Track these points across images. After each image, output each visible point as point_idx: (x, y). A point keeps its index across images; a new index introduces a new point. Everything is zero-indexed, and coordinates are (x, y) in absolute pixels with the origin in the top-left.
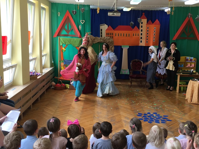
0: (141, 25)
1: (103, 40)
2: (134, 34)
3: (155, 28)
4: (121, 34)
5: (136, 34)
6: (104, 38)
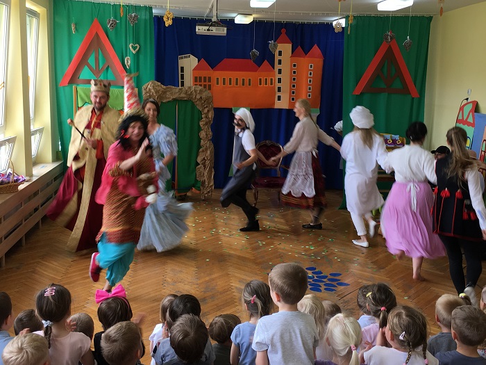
0: (277, 57)
1: (186, 93)
3: (311, 67)
4: (230, 79)
5: (266, 79)
6: (190, 88)
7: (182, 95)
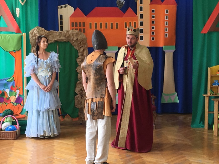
0: (139, 5)
1: (65, 36)
2: (126, 23)
3: (167, 12)
4: (101, 24)
5: (130, 23)
6: (68, 32)
7: (62, 38)
